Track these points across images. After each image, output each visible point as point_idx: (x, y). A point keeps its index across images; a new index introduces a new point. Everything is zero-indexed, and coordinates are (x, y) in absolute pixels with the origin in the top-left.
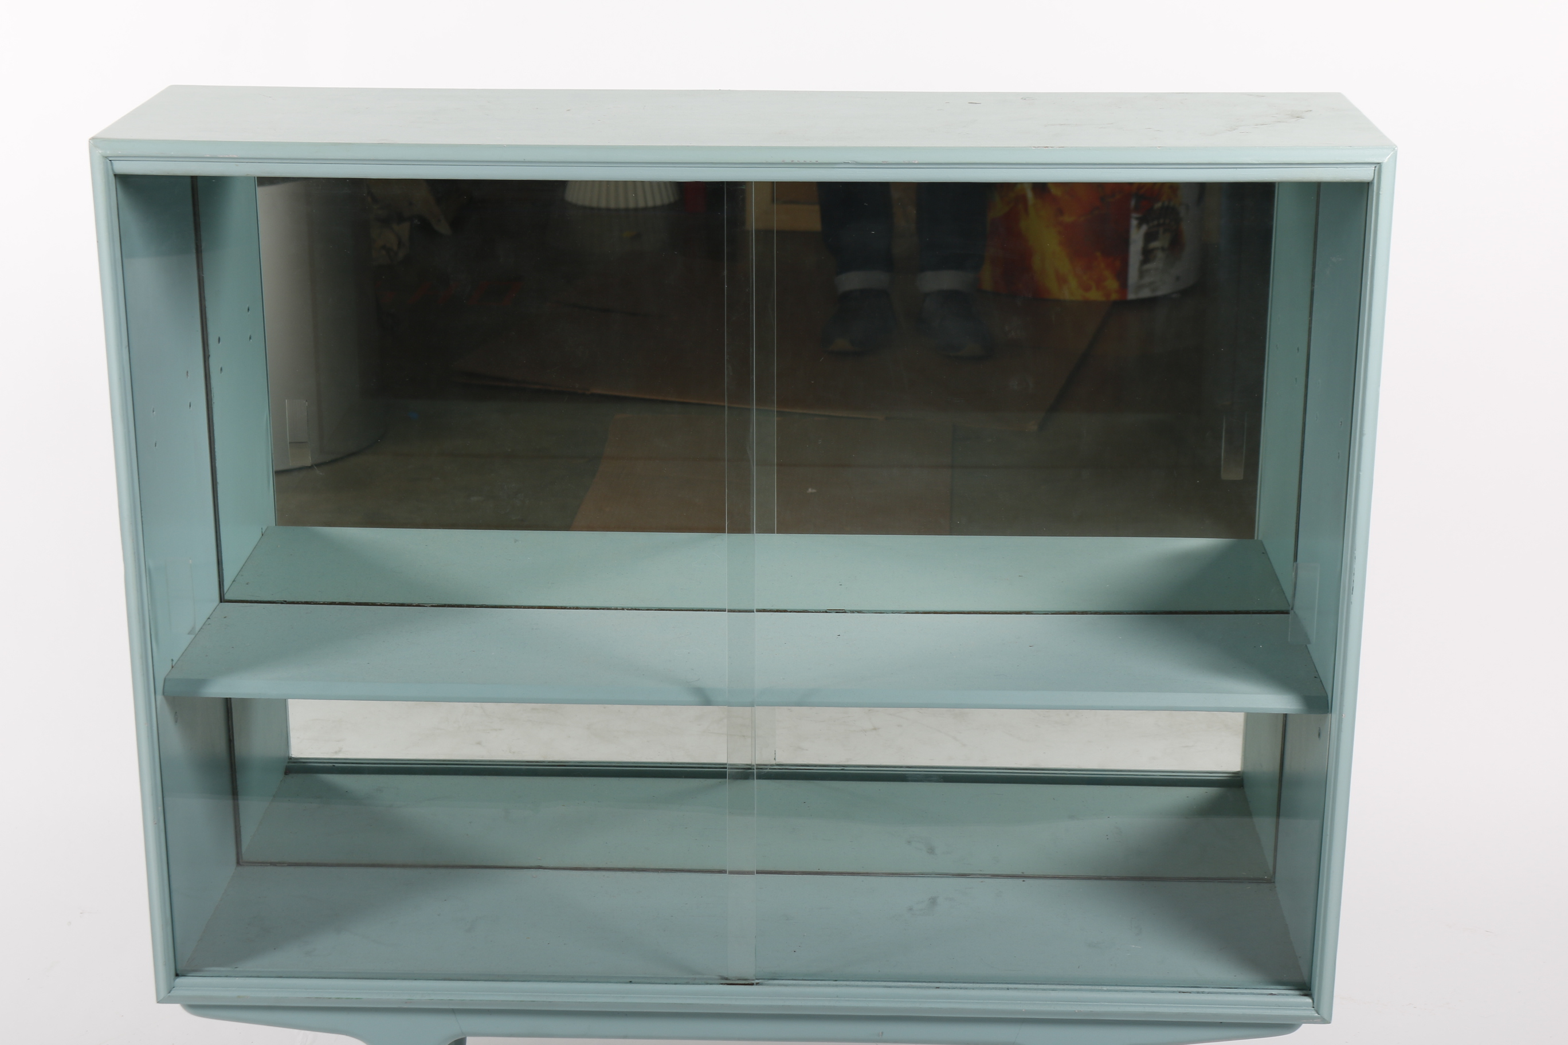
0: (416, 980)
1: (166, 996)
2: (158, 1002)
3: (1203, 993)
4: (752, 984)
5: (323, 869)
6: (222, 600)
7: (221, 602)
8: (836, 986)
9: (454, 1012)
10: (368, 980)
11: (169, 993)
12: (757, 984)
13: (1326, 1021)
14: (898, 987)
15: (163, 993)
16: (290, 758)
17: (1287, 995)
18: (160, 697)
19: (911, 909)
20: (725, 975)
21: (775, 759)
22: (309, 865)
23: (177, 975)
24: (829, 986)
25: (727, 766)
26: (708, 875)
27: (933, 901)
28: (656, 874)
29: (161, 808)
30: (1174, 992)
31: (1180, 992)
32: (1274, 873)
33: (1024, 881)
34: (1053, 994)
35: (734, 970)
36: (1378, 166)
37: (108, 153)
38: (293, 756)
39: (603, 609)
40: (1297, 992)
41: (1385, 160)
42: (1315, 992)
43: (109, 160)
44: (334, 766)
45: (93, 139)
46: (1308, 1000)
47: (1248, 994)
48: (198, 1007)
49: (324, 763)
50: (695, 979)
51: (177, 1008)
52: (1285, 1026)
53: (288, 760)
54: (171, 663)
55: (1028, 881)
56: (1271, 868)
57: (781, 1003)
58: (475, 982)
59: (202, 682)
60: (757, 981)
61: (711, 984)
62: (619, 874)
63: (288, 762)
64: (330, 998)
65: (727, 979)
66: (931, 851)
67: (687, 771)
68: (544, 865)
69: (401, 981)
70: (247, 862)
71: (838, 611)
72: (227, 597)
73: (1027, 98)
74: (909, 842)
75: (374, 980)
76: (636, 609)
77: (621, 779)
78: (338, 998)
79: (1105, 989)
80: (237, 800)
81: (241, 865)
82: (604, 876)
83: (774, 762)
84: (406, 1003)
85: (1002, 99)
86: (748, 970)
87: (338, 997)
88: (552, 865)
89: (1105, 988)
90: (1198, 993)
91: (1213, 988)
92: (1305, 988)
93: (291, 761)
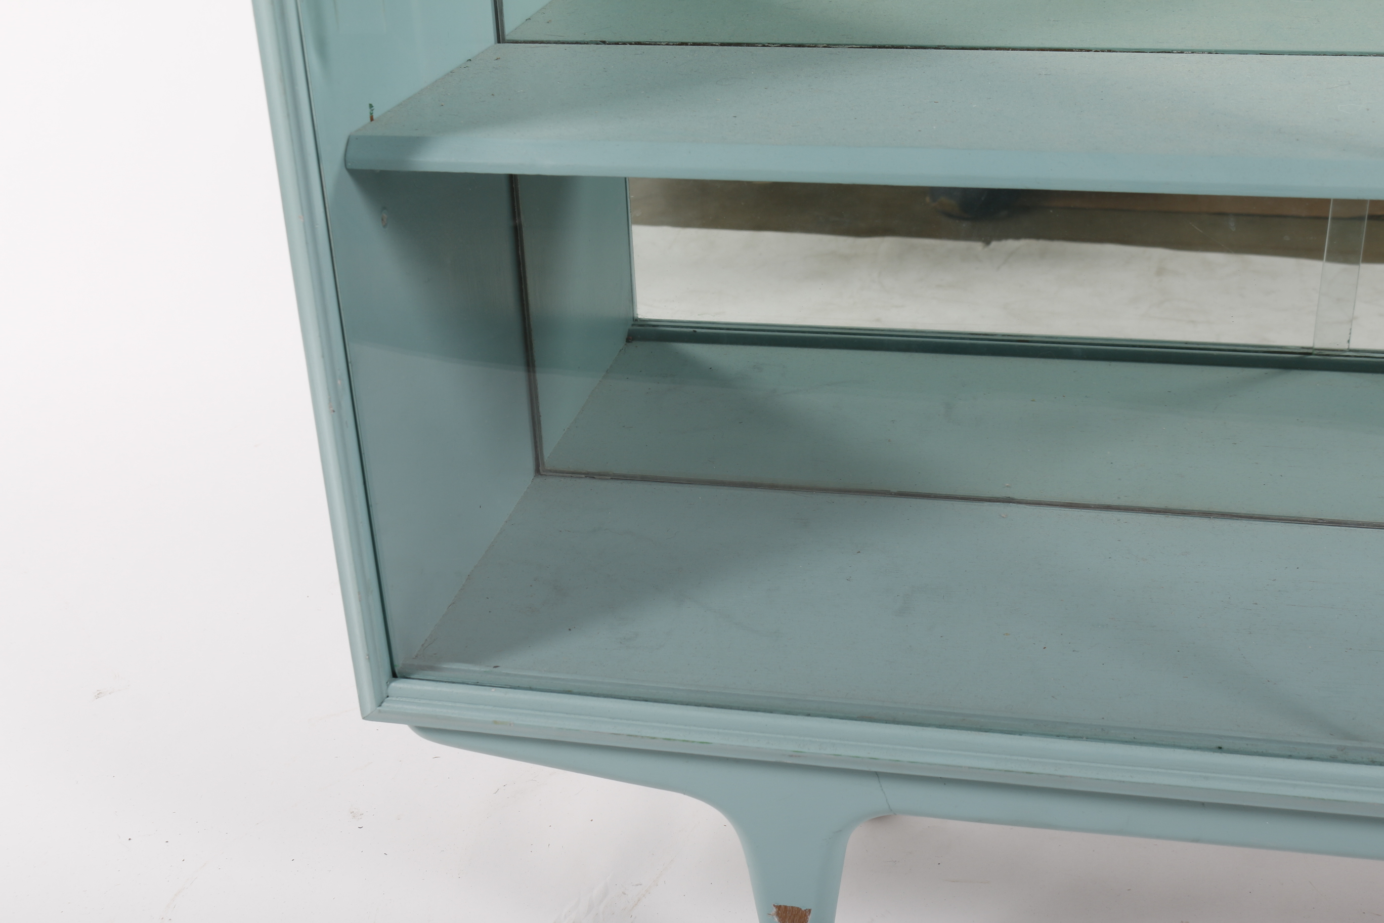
0: (809, 715)
1: (378, 709)
2: (364, 718)
5: (666, 487)
7: (499, 42)
10: (723, 710)
11: (380, 706)
15: (370, 706)
16: (636, 320)
22: (644, 479)
23: (394, 675)
26: (1296, 527)
28: (1206, 521)
29: (343, 383)
38: (640, 317)
44: (695, 331)
49: (682, 327)
53: (633, 323)
54: (368, 111)
58: (920, 728)
59: (415, 143)
63: (633, 325)
64: (654, 738)
68: (1017, 496)
69: (783, 716)
70: (550, 471)
75: (733, 711)
77: (1114, 364)
78: (669, 739)
80: (534, 372)
81: (542, 475)
82: (1119, 520)
84: (791, 756)
87: (668, 737)
88: (1030, 497)
93: (636, 323)
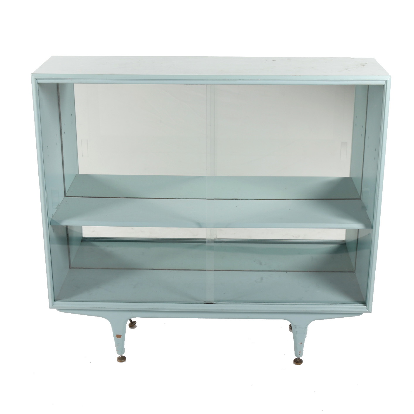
0: (120, 302)
1: (52, 307)
2: (50, 308)
3: (337, 305)
4: (213, 304)
6: (65, 196)
8: (236, 304)
9: (131, 311)
11: (53, 305)
12: (214, 303)
13: (370, 312)
16: (83, 237)
17: (360, 305)
18: (50, 225)
20: (206, 301)
23: (55, 301)
25: (206, 239)
27: (262, 279)
28: (185, 271)
29: (50, 256)
30: (329, 305)
32: (355, 270)
35: (208, 299)
36: (386, 81)
37: (36, 77)
39: (170, 199)
40: (362, 304)
41: (388, 79)
42: (367, 304)
43: (36, 79)
45: (32, 73)
46: (365, 307)
48: (61, 310)
50: (197, 302)
51: (55, 309)
52: (359, 314)
54: (52, 216)
55: (288, 272)
56: (354, 268)
57: (221, 309)
61: (202, 304)
62: (175, 271)
66: (261, 264)
68: (154, 268)
69: (116, 303)
71: (235, 199)
72: (67, 195)
73: (289, 59)
74: (255, 261)
76: (180, 199)
81: (71, 269)
82: (171, 272)
83: (216, 238)
84: (118, 309)
85: (282, 59)
86: (212, 300)
88: (156, 268)
89: (310, 304)
90: (335, 305)
92: (364, 303)
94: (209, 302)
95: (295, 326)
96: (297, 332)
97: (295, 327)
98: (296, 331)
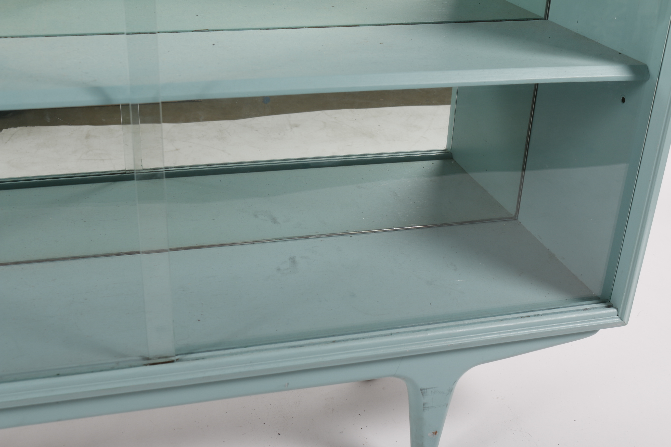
4: (173, 361)
12: (177, 360)
14: (301, 346)
17: (593, 308)
19: (279, 269)
20: (148, 356)
21: (142, 165)
24: (241, 353)
25: (135, 172)
30: (517, 318)
31: (522, 317)
33: (351, 237)
34: (430, 334)
35: (154, 349)
46: (613, 310)
47: (570, 311)
55: (354, 236)
57: (201, 375)
60: (177, 357)
61: (135, 366)
65: (148, 359)
66: (274, 221)
67: (78, 179)
74: (256, 216)
79: (467, 323)
83: (141, 168)
91: (543, 310)
94: (160, 358)
95: (421, 390)
96: (426, 406)
97: (423, 393)
98: (424, 404)
